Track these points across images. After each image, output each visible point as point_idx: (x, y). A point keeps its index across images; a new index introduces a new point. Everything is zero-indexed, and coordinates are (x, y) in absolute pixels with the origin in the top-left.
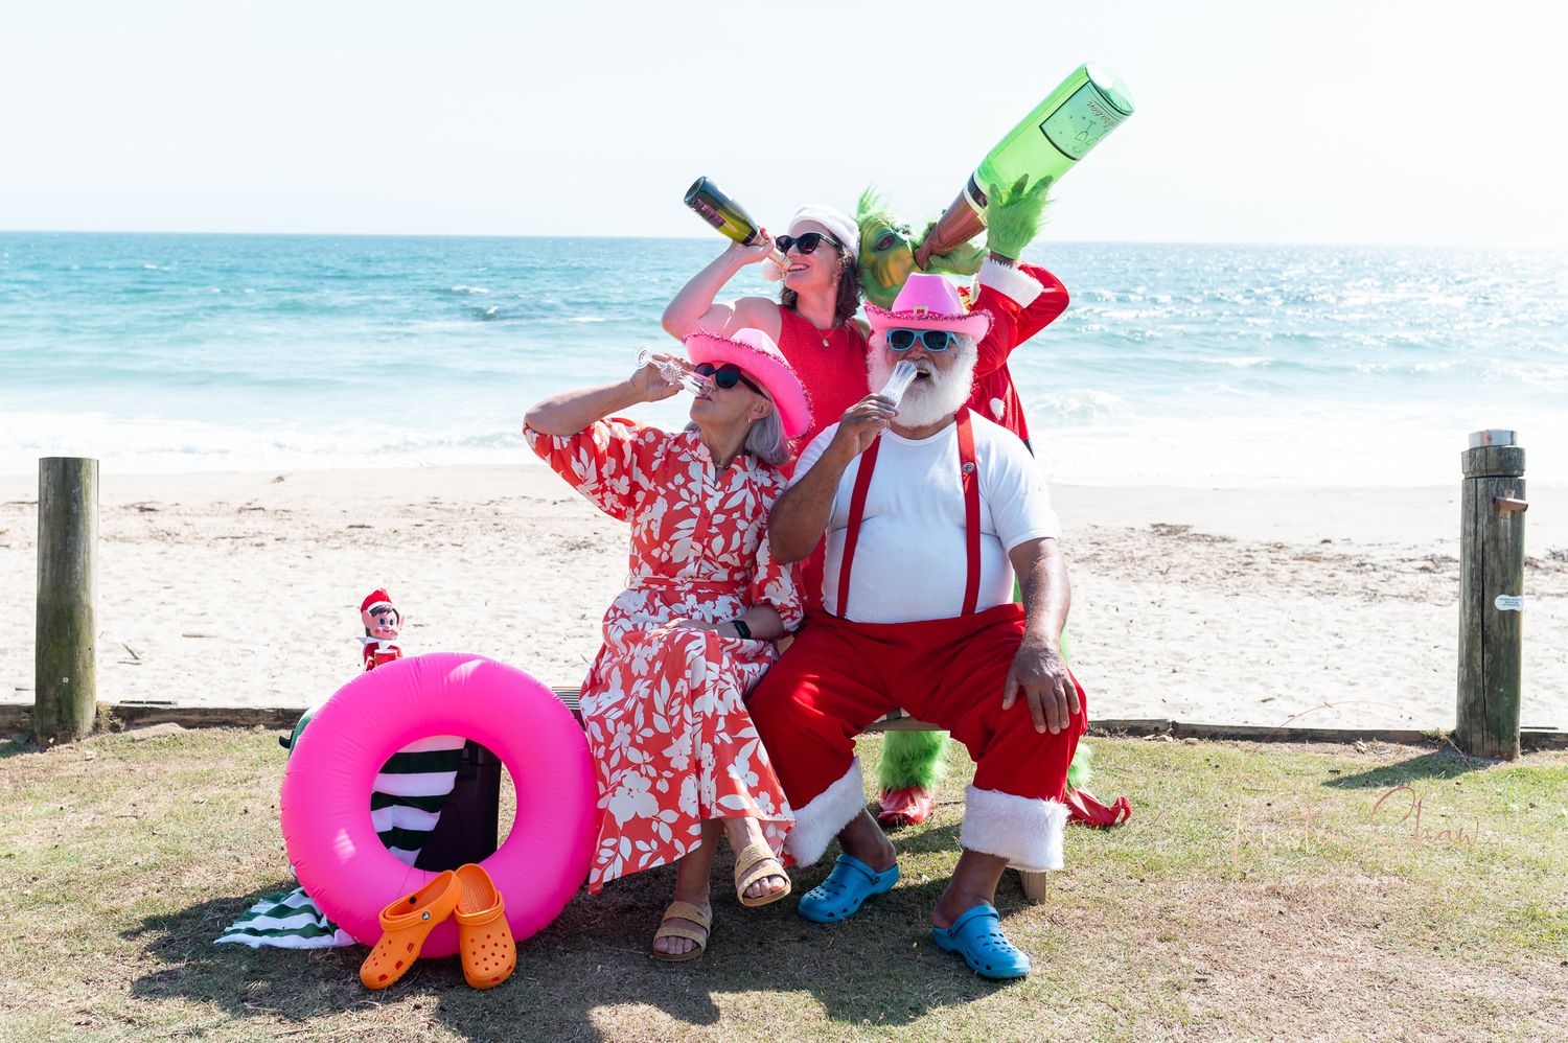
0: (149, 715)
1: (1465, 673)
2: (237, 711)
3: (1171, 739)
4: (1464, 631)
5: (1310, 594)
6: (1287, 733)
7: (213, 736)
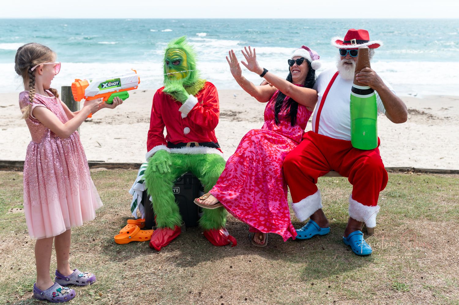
2: (123, 164)
3: (413, 173)
6: (450, 171)
7: (115, 172)
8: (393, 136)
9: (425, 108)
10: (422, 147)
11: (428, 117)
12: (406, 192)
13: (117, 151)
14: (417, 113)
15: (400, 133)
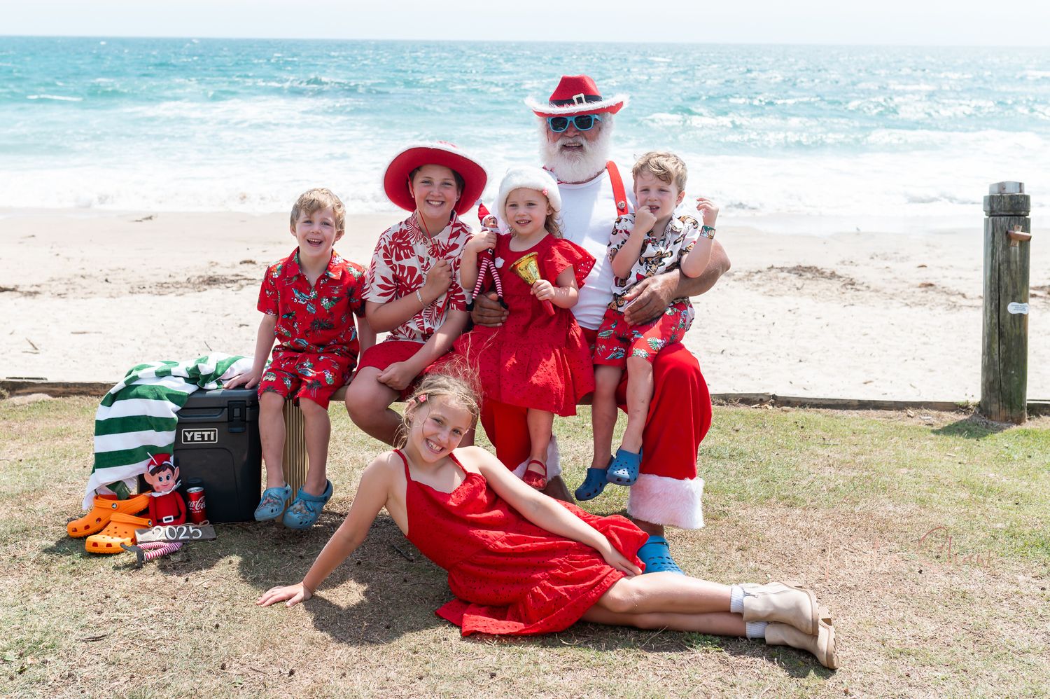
0: (26, 387)
1: (987, 359)
2: (90, 385)
3: (771, 407)
4: (986, 329)
5: (907, 305)
6: (857, 403)
7: (72, 403)
8: (757, 330)
12: (747, 447)
14: (818, 275)
15: (774, 324)
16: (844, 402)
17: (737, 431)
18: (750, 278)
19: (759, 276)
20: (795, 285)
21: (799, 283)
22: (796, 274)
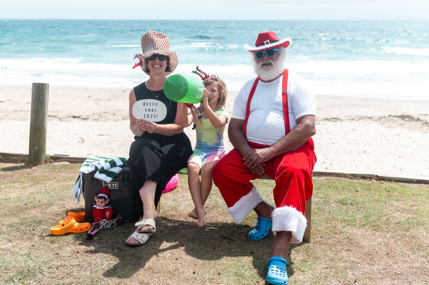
0: (60, 159)
3: (375, 181)
8: (381, 142)
9: (421, 115)
10: (411, 155)
11: (423, 124)
13: (97, 147)
14: (411, 119)
15: (389, 140)
16: (410, 180)
17: (357, 191)
18: (380, 120)
19: (384, 119)
20: (400, 123)
21: (402, 122)
22: (401, 118)
